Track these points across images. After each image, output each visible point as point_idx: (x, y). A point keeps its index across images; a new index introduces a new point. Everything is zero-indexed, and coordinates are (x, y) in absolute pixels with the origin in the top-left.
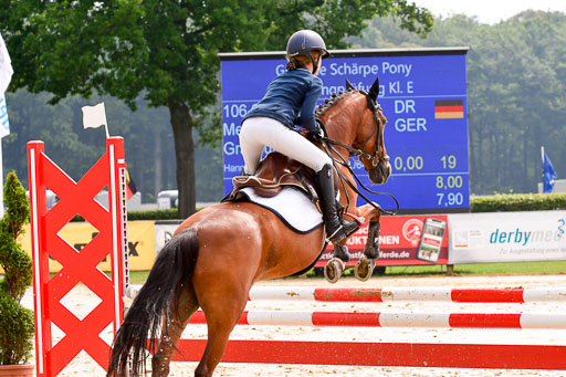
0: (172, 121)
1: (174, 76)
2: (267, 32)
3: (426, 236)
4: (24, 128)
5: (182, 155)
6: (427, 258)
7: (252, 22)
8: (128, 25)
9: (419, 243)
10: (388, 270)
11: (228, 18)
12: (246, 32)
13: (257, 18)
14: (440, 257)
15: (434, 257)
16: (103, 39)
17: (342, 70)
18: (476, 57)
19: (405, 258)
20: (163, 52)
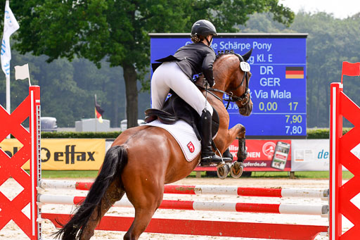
0: (124, 76)
1: (126, 47)
2: (185, 21)
3: (277, 153)
4: (43, 77)
5: (130, 97)
6: (278, 167)
7: (176, 14)
8: (97, 14)
9: (273, 157)
10: (253, 174)
11: (161, 11)
12: (171, 20)
13: (179, 12)
14: (286, 167)
15: (282, 167)
16: (81, 22)
17: (227, 46)
18: (331, 39)
19: (264, 167)
20: (119, 32)
